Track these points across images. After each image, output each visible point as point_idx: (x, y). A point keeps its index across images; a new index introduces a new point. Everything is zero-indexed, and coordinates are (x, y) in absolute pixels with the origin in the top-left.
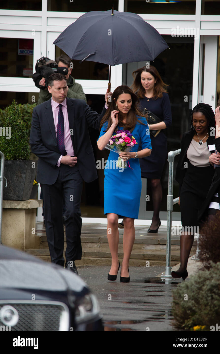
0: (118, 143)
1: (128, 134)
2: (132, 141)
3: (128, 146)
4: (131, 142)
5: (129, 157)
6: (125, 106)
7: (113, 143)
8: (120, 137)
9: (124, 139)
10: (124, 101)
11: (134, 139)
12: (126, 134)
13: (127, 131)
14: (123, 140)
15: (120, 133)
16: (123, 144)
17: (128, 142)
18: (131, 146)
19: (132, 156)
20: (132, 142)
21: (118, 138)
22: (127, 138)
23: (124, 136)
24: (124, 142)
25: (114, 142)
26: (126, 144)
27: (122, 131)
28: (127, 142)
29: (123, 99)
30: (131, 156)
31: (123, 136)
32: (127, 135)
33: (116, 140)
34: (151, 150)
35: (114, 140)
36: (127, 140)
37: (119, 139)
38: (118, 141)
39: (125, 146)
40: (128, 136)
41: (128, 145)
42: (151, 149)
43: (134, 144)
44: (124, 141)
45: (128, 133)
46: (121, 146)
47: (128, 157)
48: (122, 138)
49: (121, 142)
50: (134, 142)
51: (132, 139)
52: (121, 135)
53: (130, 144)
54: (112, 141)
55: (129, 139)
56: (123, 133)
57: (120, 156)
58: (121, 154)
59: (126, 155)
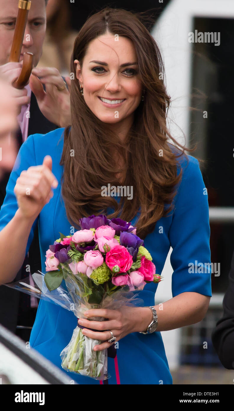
0: (78, 268)
1: (124, 234)
2: (139, 265)
3: (119, 288)
4: (132, 270)
5: (121, 329)
6: (108, 87)
7: (59, 266)
8: (91, 245)
9: (104, 255)
10: (104, 64)
11: (146, 260)
12: (117, 234)
13: (123, 224)
14: (99, 258)
15: (93, 230)
16: (100, 277)
17: (122, 267)
18: (132, 289)
20: (137, 270)
21: (81, 247)
22: (119, 250)
23: (105, 241)
24: (102, 266)
25: (65, 260)
26: (110, 276)
27: (101, 221)
28: (116, 268)
29: (102, 58)
30: (128, 325)
31: (102, 242)
32: (118, 239)
33: (71, 253)
35: (62, 252)
36: (116, 257)
37: (83, 253)
38: (81, 259)
39: (105, 283)
40: (125, 243)
41: (119, 281)
42: (208, 296)
43: (146, 280)
44: (104, 260)
45: (127, 230)
46: (90, 282)
47: (117, 332)
48: (98, 249)
49: (91, 267)
50: (147, 270)
51: (138, 257)
52: (94, 234)
53: (129, 279)
54: (53, 257)
55: (124, 257)
56: (105, 230)
57: (82, 327)
58: (88, 316)
59: (107, 324)
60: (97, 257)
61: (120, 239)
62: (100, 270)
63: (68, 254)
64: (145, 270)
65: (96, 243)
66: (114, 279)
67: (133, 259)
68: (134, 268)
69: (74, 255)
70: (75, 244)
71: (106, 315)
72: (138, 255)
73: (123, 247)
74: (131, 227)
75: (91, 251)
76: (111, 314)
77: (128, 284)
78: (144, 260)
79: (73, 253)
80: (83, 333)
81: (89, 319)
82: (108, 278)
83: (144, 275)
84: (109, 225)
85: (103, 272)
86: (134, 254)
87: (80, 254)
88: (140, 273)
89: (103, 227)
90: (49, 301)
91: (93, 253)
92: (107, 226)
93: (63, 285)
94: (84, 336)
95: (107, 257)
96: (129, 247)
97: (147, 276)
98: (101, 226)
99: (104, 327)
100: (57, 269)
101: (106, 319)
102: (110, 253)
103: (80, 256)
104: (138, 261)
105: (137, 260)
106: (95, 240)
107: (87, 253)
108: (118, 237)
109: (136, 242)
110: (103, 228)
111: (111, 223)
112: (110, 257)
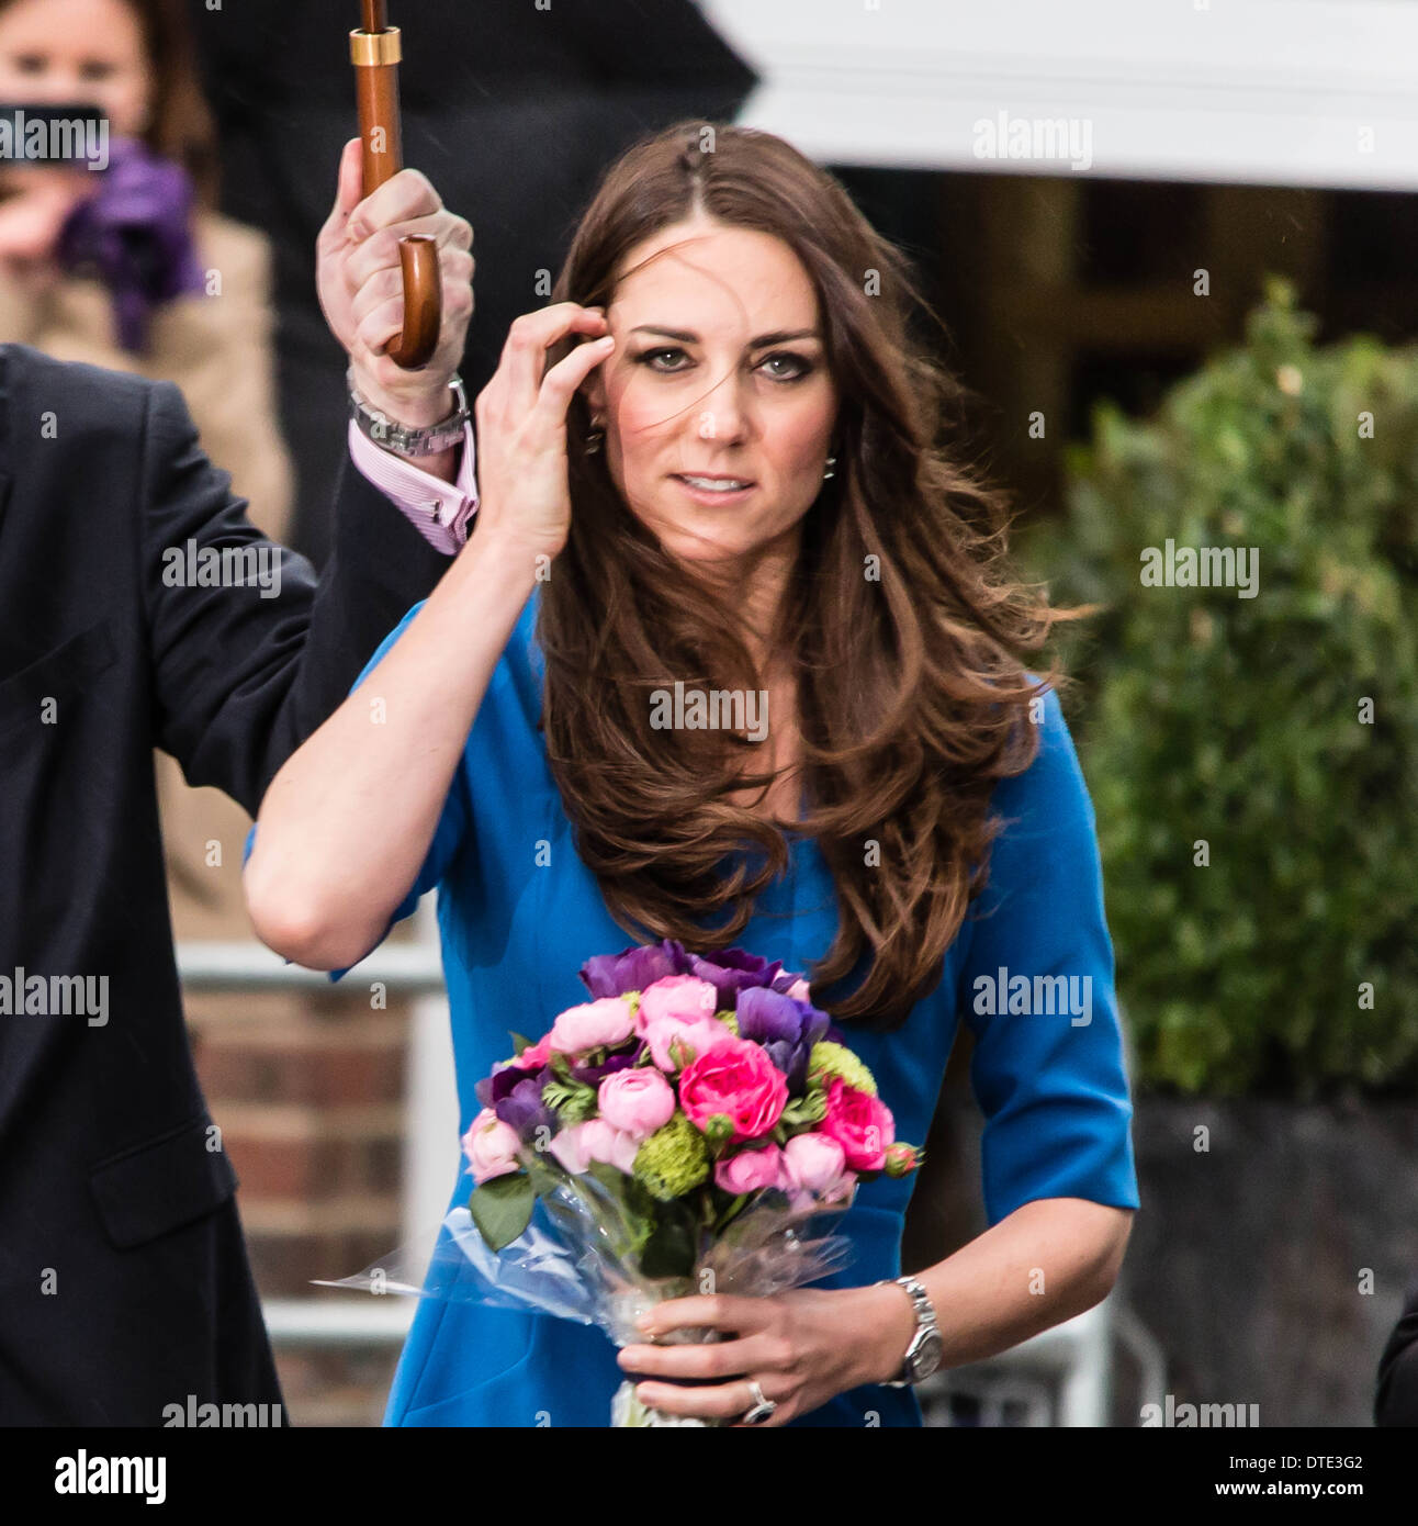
0: (580, 1145)
1: (748, 997)
2: (819, 1107)
4: (791, 1131)
5: (791, 1368)
7: (517, 1155)
8: (626, 1053)
9: (672, 1080)
10: (688, 337)
11: (850, 1093)
12: (726, 1002)
15: (632, 995)
16: (669, 1166)
17: (753, 1122)
19: (860, 1348)
20: (816, 1127)
21: (589, 1064)
22: (732, 1057)
24: (671, 1125)
26: (710, 1160)
27: (659, 961)
28: (720, 1130)
30: (821, 1356)
31: (660, 1038)
32: (731, 1019)
33: (554, 1094)
34: (1129, 1221)
35: (523, 1096)
37: (596, 1086)
38: (591, 1112)
40: (756, 1028)
41: (744, 1173)
42: (1125, 1208)
43: (852, 1164)
44: (679, 1101)
45: (767, 986)
46: (633, 1191)
47: (778, 1383)
48: (650, 1062)
49: (629, 1134)
50: (856, 1130)
51: (814, 1079)
52: (635, 1012)
53: (782, 1164)
54: (493, 1125)
55: (754, 1081)
56: (676, 990)
57: (638, 1378)
58: (652, 1330)
59: (733, 1354)
60: (647, 1091)
61: (738, 1018)
62: (667, 1142)
63: (545, 1098)
64: (847, 1130)
65: (642, 1043)
66: (726, 1169)
67: (789, 1083)
68: (795, 1118)
69: (566, 1104)
70: (569, 1059)
71: (723, 1315)
72: (812, 1071)
73: (748, 1044)
74: (781, 973)
75: (625, 1072)
76: (740, 1311)
77: (781, 1183)
78: (838, 1092)
79: (563, 1092)
80: (644, 1400)
81: (659, 1343)
82: (704, 1170)
83: (844, 1146)
84: (692, 974)
85: (679, 1148)
86: (793, 1064)
87: (585, 1093)
88: (827, 1139)
89: (669, 980)
90: (517, 1307)
91: (633, 1077)
92: (682, 979)
93: (540, 1219)
94: (648, 1411)
95: (684, 1086)
96: (772, 1042)
97: (856, 1148)
98: (662, 981)
99: (718, 1364)
100: (513, 1166)
101: (729, 1335)
102: (696, 1069)
103: (588, 1098)
104: (815, 1096)
105: (811, 1091)
106: (639, 1033)
107: (609, 1084)
108: (730, 1014)
109: (798, 1023)
110: (667, 986)
111: (700, 965)
112: (695, 1083)
